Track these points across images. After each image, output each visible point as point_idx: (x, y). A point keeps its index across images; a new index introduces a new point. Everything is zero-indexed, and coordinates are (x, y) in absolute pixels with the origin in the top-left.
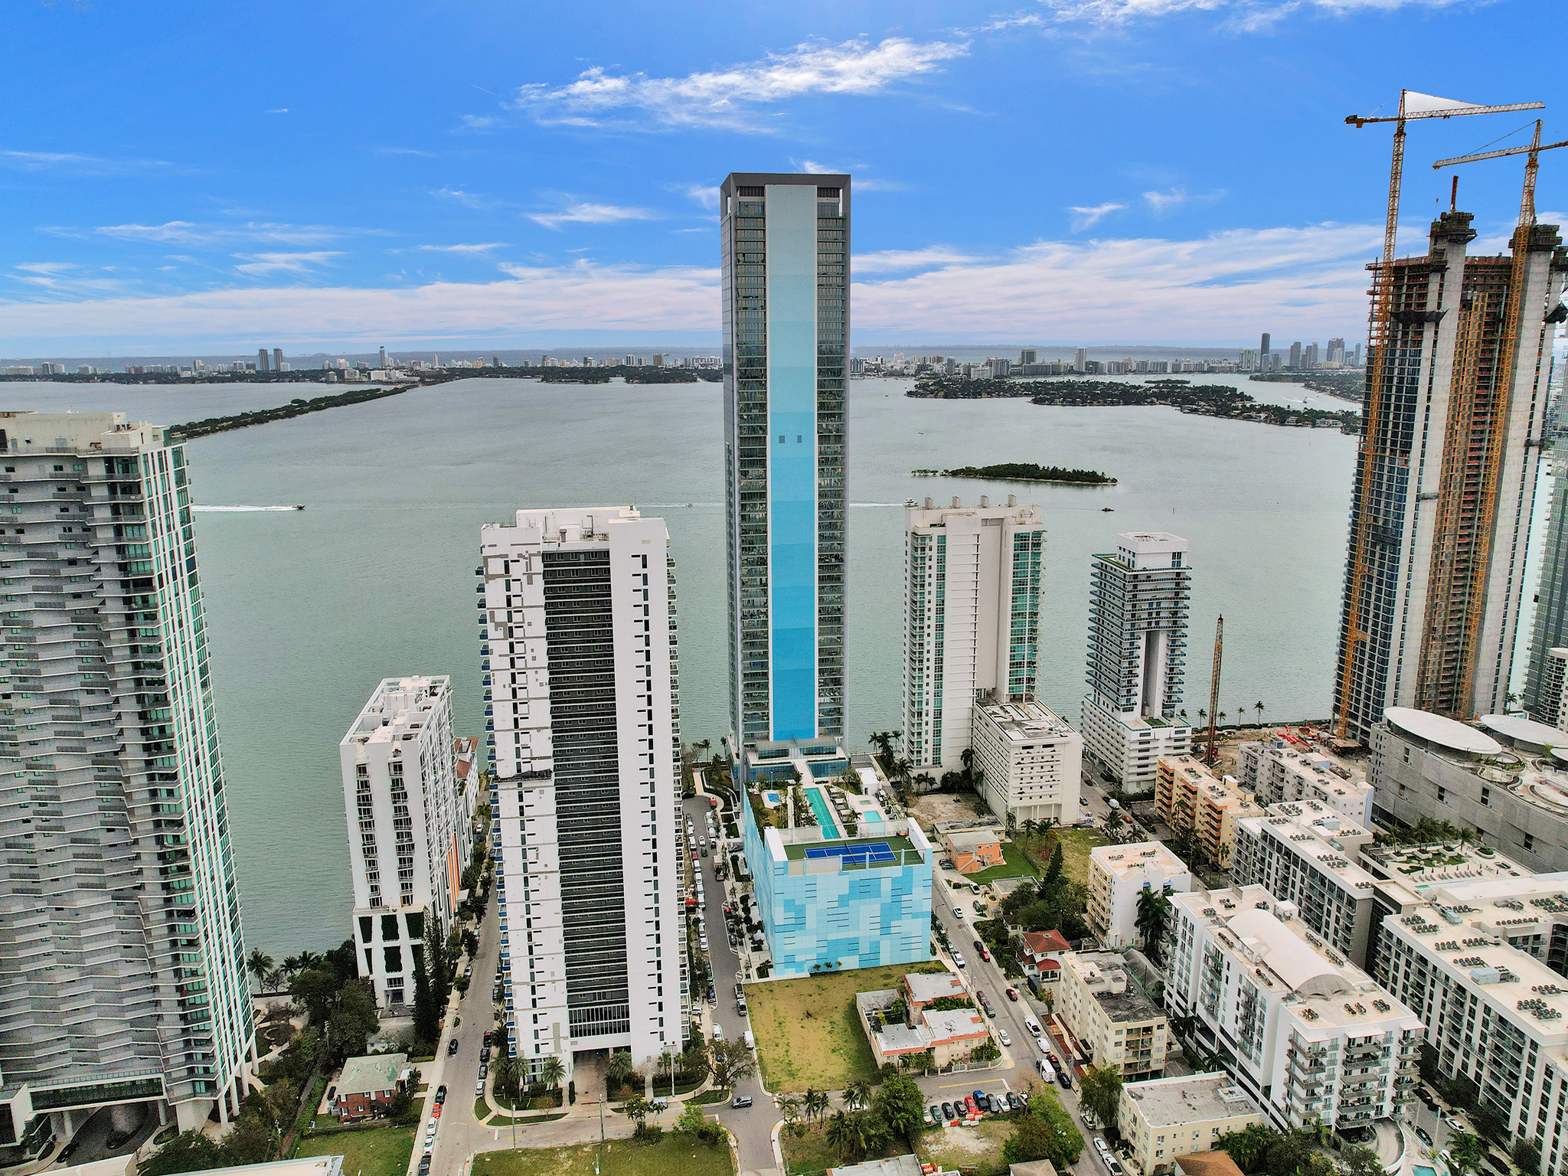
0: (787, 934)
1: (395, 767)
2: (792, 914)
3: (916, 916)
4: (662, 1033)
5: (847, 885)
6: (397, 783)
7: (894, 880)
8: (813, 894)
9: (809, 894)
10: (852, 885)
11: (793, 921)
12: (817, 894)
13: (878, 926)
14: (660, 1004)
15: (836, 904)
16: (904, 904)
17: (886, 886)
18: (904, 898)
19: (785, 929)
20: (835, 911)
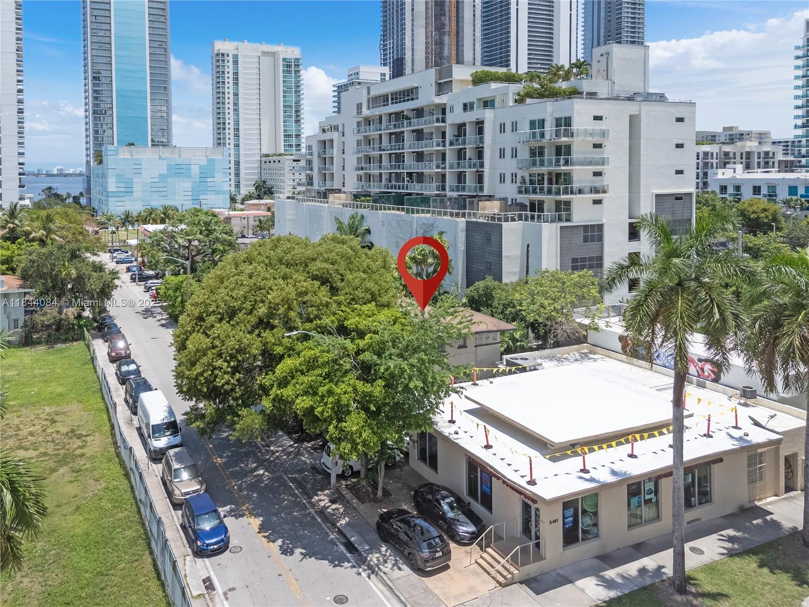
0: (118, 199)
2: (123, 185)
3: (218, 193)
5: (166, 167)
7: (201, 167)
8: (139, 171)
9: (135, 171)
10: (169, 168)
11: (123, 190)
12: (143, 171)
13: (190, 198)
15: (157, 180)
16: (209, 184)
17: (195, 170)
18: (209, 180)
19: (116, 194)
20: (157, 185)
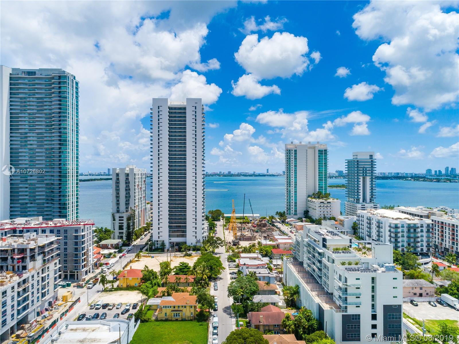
1: (127, 175)
4: (196, 236)
6: (127, 179)
14: (196, 227)
